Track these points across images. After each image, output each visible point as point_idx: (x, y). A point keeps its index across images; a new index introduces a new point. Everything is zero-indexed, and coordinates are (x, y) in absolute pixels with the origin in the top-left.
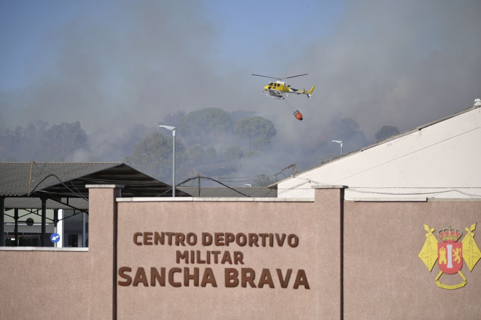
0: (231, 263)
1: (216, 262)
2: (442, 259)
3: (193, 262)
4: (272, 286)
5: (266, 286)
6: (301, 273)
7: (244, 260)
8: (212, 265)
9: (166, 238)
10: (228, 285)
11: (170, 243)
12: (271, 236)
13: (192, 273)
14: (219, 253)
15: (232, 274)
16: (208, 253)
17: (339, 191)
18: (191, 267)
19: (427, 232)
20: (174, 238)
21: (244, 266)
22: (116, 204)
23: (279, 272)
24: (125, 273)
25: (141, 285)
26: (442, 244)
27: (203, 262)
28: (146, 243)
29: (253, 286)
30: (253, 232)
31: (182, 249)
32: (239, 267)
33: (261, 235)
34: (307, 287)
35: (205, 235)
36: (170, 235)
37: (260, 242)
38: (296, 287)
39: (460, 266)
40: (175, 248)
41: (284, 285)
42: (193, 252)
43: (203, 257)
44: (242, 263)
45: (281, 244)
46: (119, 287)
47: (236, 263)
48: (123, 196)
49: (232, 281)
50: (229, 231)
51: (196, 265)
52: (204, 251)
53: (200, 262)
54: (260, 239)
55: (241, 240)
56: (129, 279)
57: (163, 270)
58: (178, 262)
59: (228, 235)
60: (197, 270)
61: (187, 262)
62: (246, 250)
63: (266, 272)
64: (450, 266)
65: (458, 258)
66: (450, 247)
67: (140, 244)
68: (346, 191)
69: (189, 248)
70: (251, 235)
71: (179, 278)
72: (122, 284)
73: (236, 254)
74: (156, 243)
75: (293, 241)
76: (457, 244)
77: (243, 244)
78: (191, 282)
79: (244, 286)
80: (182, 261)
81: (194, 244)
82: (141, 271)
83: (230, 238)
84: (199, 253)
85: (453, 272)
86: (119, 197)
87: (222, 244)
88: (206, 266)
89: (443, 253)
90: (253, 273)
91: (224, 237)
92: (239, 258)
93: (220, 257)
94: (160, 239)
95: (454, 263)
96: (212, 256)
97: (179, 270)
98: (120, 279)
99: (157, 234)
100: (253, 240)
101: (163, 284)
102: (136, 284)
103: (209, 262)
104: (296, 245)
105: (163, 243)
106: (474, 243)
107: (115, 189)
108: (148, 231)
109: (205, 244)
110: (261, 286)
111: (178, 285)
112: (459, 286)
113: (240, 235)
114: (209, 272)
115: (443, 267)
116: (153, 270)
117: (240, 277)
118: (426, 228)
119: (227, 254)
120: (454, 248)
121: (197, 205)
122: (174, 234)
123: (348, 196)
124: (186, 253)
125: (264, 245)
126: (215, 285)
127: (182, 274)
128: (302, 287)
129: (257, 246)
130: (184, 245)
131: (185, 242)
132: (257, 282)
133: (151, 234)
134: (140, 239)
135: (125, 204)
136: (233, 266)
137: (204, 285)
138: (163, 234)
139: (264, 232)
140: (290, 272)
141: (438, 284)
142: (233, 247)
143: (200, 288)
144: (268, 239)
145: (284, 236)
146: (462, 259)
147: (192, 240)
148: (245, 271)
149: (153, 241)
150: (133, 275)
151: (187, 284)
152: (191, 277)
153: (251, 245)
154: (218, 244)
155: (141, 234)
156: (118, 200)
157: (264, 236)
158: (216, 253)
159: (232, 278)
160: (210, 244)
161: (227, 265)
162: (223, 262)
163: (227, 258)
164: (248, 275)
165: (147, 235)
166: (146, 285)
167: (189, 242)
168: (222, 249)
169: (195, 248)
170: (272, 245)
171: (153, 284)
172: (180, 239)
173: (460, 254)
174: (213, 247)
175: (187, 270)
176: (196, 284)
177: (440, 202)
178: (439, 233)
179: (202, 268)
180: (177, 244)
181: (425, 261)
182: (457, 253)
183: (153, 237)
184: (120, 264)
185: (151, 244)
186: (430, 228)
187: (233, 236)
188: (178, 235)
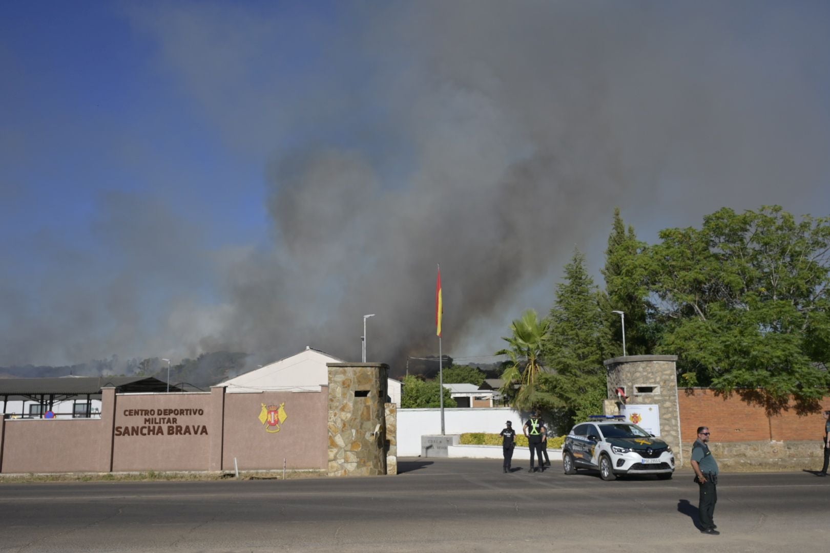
0: (171, 423)
1: (164, 423)
2: (269, 419)
3: (152, 423)
4: (190, 434)
5: (187, 434)
6: (204, 427)
7: (177, 422)
8: (162, 425)
9: (140, 412)
10: (169, 434)
11: (142, 415)
12: (191, 410)
13: (152, 428)
14: (165, 418)
15: (171, 428)
16: (160, 419)
17: (222, 389)
18: (152, 426)
19: (262, 407)
20: (144, 412)
21: (177, 425)
22: (116, 396)
23: (194, 427)
24: (119, 429)
25: (126, 435)
26: (269, 412)
27: (157, 423)
28: (130, 415)
29: (181, 434)
30: (182, 408)
31: (147, 417)
32: (174, 425)
33: (186, 410)
34: (207, 434)
35: (159, 410)
36: (142, 411)
37: (185, 413)
38: (201, 434)
39: (277, 422)
40: (144, 417)
41: (196, 433)
42: (152, 419)
43: (158, 421)
44: (176, 423)
45: (195, 413)
46: (115, 437)
47: (173, 423)
48: (120, 393)
49: (171, 432)
50: (170, 408)
51: (154, 425)
52: (158, 418)
53: (156, 423)
54: (185, 412)
55: (176, 412)
56: (121, 432)
57: (138, 427)
58: (145, 423)
59: (170, 410)
60: (154, 427)
61: (149, 423)
62: (178, 417)
63: (187, 427)
64: (273, 422)
65: (276, 418)
66: (273, 413)
67: (127, 415)
68: (227, 389)
69: (151, 417)
70: (181, 410)
71: (145, 431)
72: (117, 435)
73: (173, 419)
74: (135, 415)
75: (201, 412)
76: (276, 412)
77: (177, 414)
78: (151, 433)
79: (177, 434)
80: (147, 423)
81: (153, 415)
82: (127, 428)
83: (171, 411)
84: (155, 419)
85: (274, 425)
86: (118, 393)
87: (167, 415)
88: (159, 425)
89: (269, 416)
90: (181, 428)
91: (168, 411)
92: (175, 420)
93: (166, 421)
94: (137, 413)
95: (275, 421)
96: (162, 420)
97: (145, 427)
98: (116, 432)
99: (135, 410)
100: (182, 412)
101: (137, 434)
102: (124, 435)
103: (160, 423)
104: (202, 414)
105: (138, 415)
106: (283, 411)
107: (116, 389)
108: (131, 409)
109: (159, 414)
110: (185, 434)
111: (145, 435)
112: (277, 431)
113: (176, 410)
114: (160, 428)
115: (269, 423)
116: (133, 428)
117: (175, 430)
118: (262, 405)
119: (169, 419)
120: (275, 414)
121: (156, 396)
122: (144, 410)
123: (228, 391)
124: (149, 419)
125: (187, 414)
126: (163, 434)
127: (147, 429)
128: (204, 434)
129: (184, 415)
130: (148, 415)
131: (149, 414)
132: (183, 432)
133: (132, 410)
134: (127, 413)
135: (120, 397)
136: (172, 425)
137: (157, 434)
138: (138, 410)
139: (187, 408)
140: (199, 427)
141: (267, 430)
142: (172, 416)
143: (155, 436)
144: (189, 412)
145: (196, 410)
146: (278, 419)
147: (152, 413)
148: (177, 427)
149: (133, 414)
150: (122, 430)
151: (149, 434)
152: (151, 431)
153: (181, 415)
154: (165, 414)
155: (127, 411)
156: (117, 394)
157: (187, 410)
158: (164, 419)
159: (171, 430)
160: (161, 414)
161: (169, 424)
162: (167, 423)
163: (169, 421)
164: (179, 429)
165: (130, 411)
166: (129, 435)
167: (151, 414)
168: (167, 417)
169: (154, 417)
170: (190, 414)
171: (133, 434)
172: (146, 412)
173: (277, 416)
174: (162, 416)
175: (149, 427)
176: (154, 434)
177: (268, 393)
178: (268, 407)
179: (157, 426)
180: (145, 415)
181: (261, 420)
182: (276, 416)
183: (133, 412)
184: (116, 426)
185: (132, 415)
186: (264, 405)
187: (172, 410)
188: (146, 411)
